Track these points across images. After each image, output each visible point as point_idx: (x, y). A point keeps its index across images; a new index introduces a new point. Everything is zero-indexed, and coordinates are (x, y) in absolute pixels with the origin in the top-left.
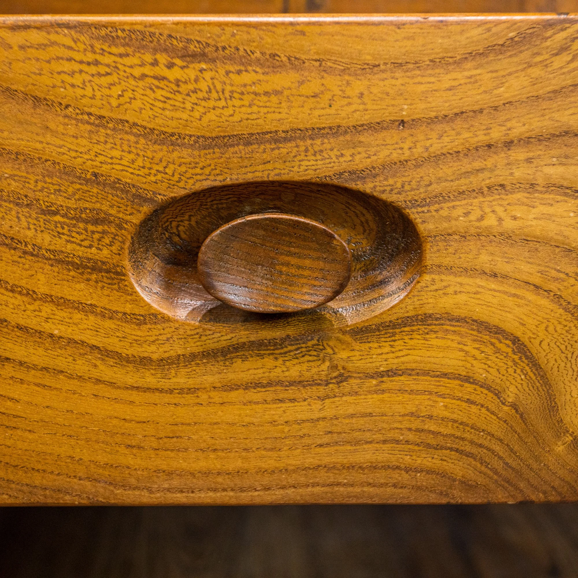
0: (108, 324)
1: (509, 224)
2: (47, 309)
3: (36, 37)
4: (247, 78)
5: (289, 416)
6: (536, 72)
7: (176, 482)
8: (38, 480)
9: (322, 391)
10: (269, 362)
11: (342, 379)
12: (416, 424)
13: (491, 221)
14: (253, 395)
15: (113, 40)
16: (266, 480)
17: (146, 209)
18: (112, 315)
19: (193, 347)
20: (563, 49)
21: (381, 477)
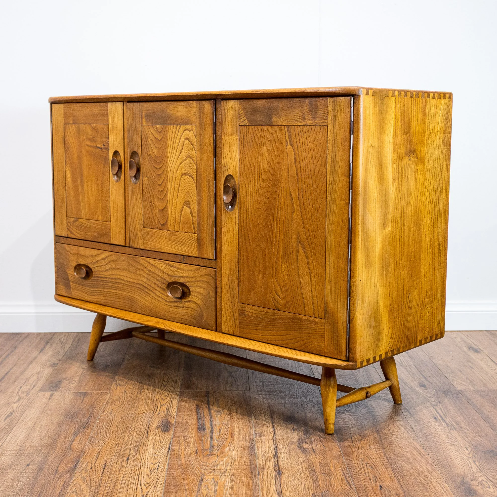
1: (198, 291)
2: (159, 293)
3: (160, 262)
5: (179, 311)
6: (199, 273)
7: (169, 317)
8: (158, 314)
9: (182, 308)
10: (178, 304)
11: (184, 307)
12: (190, 314)
13: (196, 290)
14: (176, 307)
15: (166, 264)
16: (177, 319)
17: (168, 283)
18: (165, 295)
20: (201, 271)
21: (187, 321)
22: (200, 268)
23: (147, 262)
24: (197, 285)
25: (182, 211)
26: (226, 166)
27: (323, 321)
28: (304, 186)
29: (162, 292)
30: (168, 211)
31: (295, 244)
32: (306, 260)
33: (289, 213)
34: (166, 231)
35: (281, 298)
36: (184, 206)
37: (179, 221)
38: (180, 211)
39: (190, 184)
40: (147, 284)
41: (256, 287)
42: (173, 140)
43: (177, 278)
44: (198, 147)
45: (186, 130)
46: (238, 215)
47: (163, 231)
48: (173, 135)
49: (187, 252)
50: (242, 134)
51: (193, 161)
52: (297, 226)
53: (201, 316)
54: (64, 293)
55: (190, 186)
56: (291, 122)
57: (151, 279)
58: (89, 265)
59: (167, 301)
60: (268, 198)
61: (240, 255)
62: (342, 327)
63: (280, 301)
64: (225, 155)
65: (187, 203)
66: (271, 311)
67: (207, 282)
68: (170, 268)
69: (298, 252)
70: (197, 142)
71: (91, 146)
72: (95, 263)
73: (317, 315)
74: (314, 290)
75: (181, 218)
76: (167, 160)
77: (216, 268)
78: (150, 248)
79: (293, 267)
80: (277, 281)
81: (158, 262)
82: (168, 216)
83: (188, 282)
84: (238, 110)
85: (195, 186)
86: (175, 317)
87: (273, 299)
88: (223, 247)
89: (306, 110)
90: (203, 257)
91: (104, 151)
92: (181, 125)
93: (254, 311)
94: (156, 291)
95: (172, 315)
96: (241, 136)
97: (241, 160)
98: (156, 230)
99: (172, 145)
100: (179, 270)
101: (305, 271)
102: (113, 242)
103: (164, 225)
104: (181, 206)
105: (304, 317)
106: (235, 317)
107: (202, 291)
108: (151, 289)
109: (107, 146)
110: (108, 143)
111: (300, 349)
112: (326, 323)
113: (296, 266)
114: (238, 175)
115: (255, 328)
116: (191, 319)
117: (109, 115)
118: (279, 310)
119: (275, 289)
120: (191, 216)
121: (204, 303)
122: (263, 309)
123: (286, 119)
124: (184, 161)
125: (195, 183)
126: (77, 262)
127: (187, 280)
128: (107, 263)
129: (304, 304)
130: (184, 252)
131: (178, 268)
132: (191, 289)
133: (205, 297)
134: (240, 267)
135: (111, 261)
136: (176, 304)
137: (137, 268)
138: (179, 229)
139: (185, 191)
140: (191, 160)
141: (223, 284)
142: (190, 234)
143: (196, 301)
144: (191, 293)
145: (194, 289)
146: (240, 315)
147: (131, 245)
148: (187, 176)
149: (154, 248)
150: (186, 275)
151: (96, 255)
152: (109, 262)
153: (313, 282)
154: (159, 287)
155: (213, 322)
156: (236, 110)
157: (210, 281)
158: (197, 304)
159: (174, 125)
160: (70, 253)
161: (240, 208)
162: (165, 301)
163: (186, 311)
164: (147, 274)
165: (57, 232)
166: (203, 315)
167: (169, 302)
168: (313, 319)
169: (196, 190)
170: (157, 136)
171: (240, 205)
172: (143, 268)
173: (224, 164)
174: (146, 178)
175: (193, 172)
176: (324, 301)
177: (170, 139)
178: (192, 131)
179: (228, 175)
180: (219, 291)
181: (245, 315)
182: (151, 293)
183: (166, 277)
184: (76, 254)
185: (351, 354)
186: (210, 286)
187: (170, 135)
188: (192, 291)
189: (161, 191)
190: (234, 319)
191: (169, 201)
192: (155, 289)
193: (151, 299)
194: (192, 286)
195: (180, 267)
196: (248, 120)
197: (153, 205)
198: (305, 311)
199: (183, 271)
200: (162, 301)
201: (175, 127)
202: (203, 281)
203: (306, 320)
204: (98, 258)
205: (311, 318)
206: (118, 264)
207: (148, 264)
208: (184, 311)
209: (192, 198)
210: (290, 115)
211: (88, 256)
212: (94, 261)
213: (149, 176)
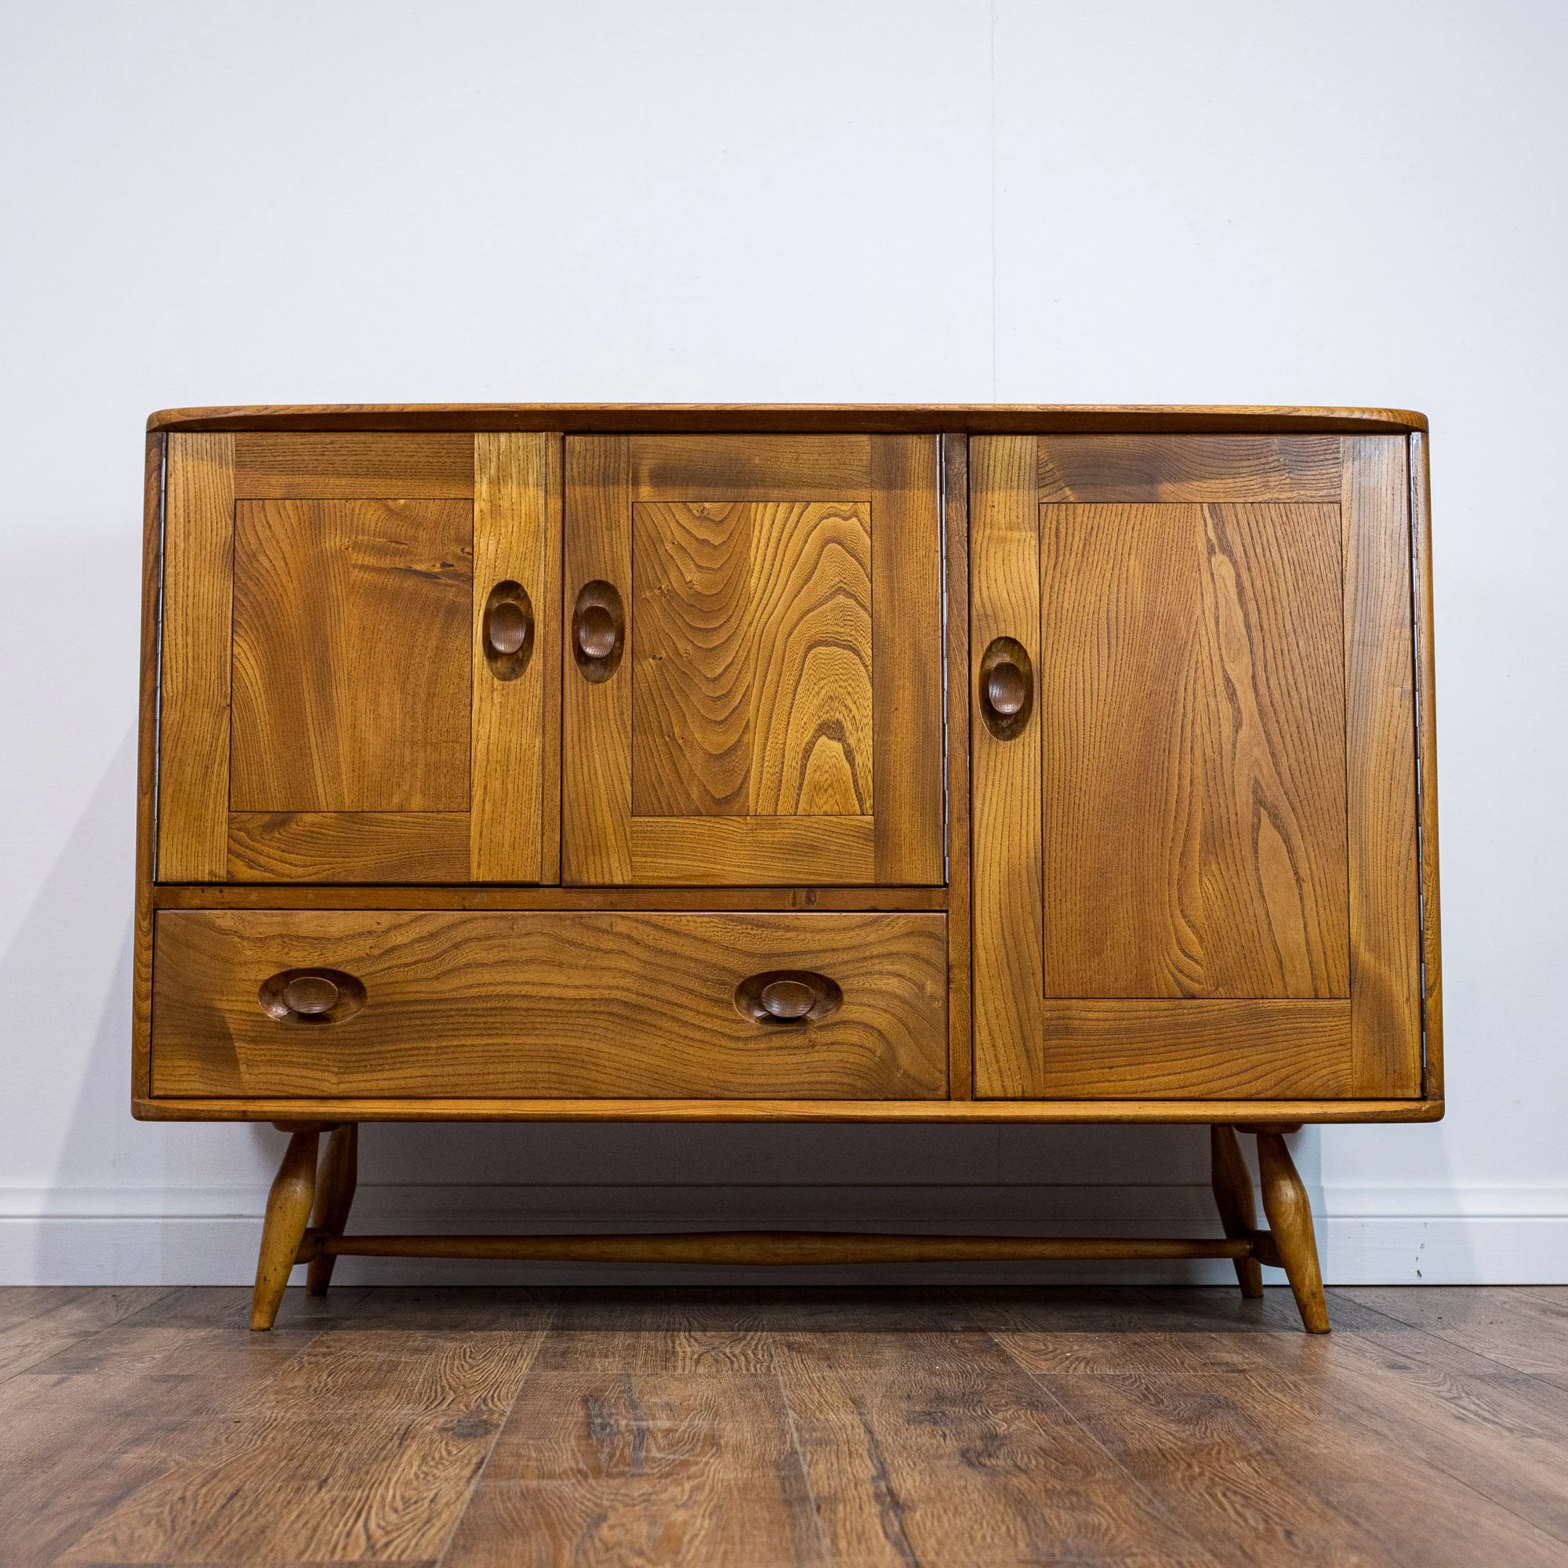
0: (726, 1023)
1: (874, 986)
2: (703, 1017)
3: (706, 919)
4: (780, 933)
5: (794, 1061)
6: (880, 932)
7: (749, 1088)
8: (695, 1087)
9: (805, 1051)
10: (786, 1039)
11: (813, 1046)
12: (842, 1064)
13: (867, 985)
14: (779, 1052)
15: (733, 921)
16: (784, 1088)
17: (742, 980)
18: (727, 1020)
19: (756, 1034)
20: (888, 925)
21: (829, 1087)
22: (883, 917)
23: (647, 923)
24: (870, 968)
25: (808, 751)
26: (990, 612)
27: (1346, 1003)
28: (1270, 654)
29: (716, 1011)
30: (747, 756)
31: (1245, 812)
32: (1283, 850)
33: (1223, 729)
34: (738, 819)
35: (1199, 964)
36: (816, 737)
37: (797, 785)
38: (801, 751)
39: (844, 672)
40: (644, 995)
41: (1109, 943)
42: (772, 544)
43: (784, 960)
44: (877, 563)
45: (830, 516)
46: (1038, 749)
47: (720, 821)
48: (776, 531)
49: (827, 875)
50: (1050, 525)
51: (859, 603)
53: (890, 1062)
55: (844, 678)
56: (1223, 495)
57: (665, 976)
58: (348, 969)
59: (738, 1038)
60: (1149, 695)
61: (1046, 860)
63: (1199, 971)
64: (984, 584)
65: (832, 729)
66: (1164, 1004)
67: (915, 956)
68: (754, 932)
69: (1256, 828)
70: (875, 549)
71: (379, 570)
72: (380, 956)
73: (1324, 991)
74: (1312, 923)
75: (803, 774)
76: (749, 602)
77: (946, 911)
78: (663, 878)
79: (1242, 874)
80: (1184, 916)
81: (698, 920)
82: (748, 771)
83: (830, 966)
84: (1034, 463)
85: (864, 674)
86: (775, 1085)
87: (1172, 968)
89: (1271, 465)
90: (896, 881)
91: (447, 585)
92: (809, 502)
93: (1101, 1015)
94: (687, 1012)
95: (763, 1080)
96: (1047, 530)
97: (1047, 597)
98: (691, 821)
99: (769, 558)
100: (790, 934)
101: (1283, 879)
102: (478, 874)
103: (727, 800)
104: (808, 736)
105: (1282, 1004)
106: (1030, 1044)
107: (892, 984)
108: (666, 1009)
109: (461, 567)
110: (469, 558)
111: (1269, 1094)
112: (1355, 1007)
113: (1250, 866)
114: (1036, 636)
115: (1108, 1062)
116: (845, 1080)
117: (477, 472)
118: (1194, 998)
119: (1179, 943)
120: (847, 766)
121: (900, 1020)
122: (1135, 1004)
123: (1205, 485)
124: (821, 604)
125: (866, 666)
126: (278, 964)
127: (828, 959)
128: (445, 951)
129: (1281, 968)
130: (814, 874)
131: (788, 929)
132: (843, 986)
133: (903, 1001)
134: (1046, 896)
135: (466, 941)
136: (777, 1041)
137: (598, 950)
138: (797, 808)
139: (823, 691)
140: (852, 602)
141: (980, 953)
142: (842, 820)
143: (866, 1021)
144: (846, 998)
145: (856, 982)
146: (1048, 1033)
147: (567, 877)
148: (834, 649)
149: (679, 878)
150: (824, 945)
151: (389, 930)
152: (456, 946)
153: (1310, 903)
154: (701, 996)
155: (940, 1071)
156: (1028, 462)
157: (927, 949)
158: (872, 1027)
159: (778, 501)
160: (241, 937)
161: (1045, 727)
162: (730, 1037)
163: (824, 1056)
164: (645, 962)
165: (170, 868)
166: (894, 1059)
167: (747, 1039)
168: (1312, 1004)
169: (869, 687)
170: (702, 534)
171: (1045, 720)
172: (626, 945)
173: (984, 607)
174: (651, 660)
175: (857, 635)
176: (1346, 949)
177: (763, 542)
178: (854, 520)
179: (1000, 639)
180: (960, 976)
181: (1068, 1031)
182: (664, 1023)
183: (734, 962)
184: (273, 937)
185: (1433, 1080)
186: (924, 967)
187: (764, 532)
188: (851, 991)
189: (719, 698)
190: (1027, 1050)
191: (752, 725)
192: (680, 1006)
193: (662, 1041)
194: (848, 977)
195: (797, 923)
196: (1071, 489)
197: (680, 742)
198: (1285, 988)
199: (809, 935)
200: (714, 1040)
201: (783, 506)
202: (897, 954)
203: (1288, 1010)
204: (399, 938)
205: (1305, 1004)
206: (504, 946)
207: (648, 929)
208: (816, 1056)
209: (855, 711)
210: (1220, 476)
211: (341, 939)
212: (376, 952)
213: (664, 655)
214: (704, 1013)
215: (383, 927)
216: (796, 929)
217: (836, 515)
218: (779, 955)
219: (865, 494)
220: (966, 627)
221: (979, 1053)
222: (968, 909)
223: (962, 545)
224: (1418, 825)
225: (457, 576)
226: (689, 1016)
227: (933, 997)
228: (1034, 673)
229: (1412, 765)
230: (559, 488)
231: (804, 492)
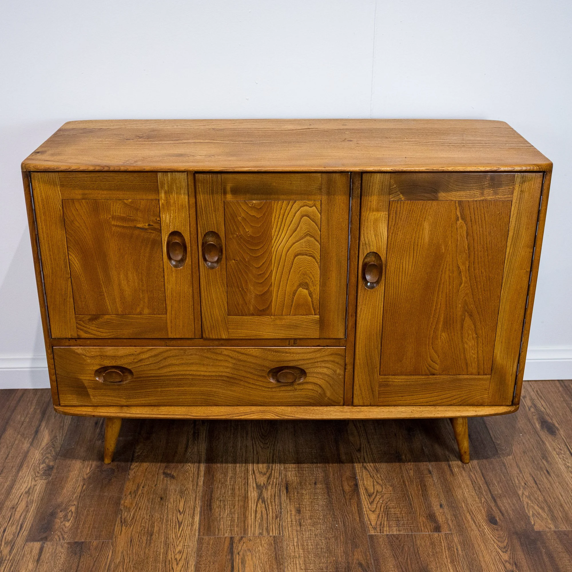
1: (318, 371)
3: (256, 350)
4: (284, 354)
5: (289, 394)
6: (321, 354)
7: (273, 403)
8: (253, 402)
9: (293, 391)
10: (286, 388)
11: (296, 390)
12: (306, 396)
13: (315, 371)
14: (283, 392)
15: (266, 350)
16: (286, 403)
17: (270, 369)
18: (265, 382)
19: (275, 386)
20: (324, 351)
21: (301, 402)
22: (322, 348)
23: (235, 351)
24: (317, 365)
25: (294, 294)
26: (367, 242)
27: (489, 376)
28: (476, 258)
29: (260, 379)
30: (271, 295)
31: (459, 314)
32: (473, 327)
33: (454, 285)
34: (268, 317)
35: (437, 364)
36: (298, 288)
37: (290, 304)
38: (292, 293)
39: (309, 265)
40: (234, 374)
41: (405, 357)
42: (281, 217)
43: (285, 363)
44: (323, 224)
45: (304, 206)
46: (383, 292)
47: (261, 317)
48: (282, 211)
49: (302, 335)
50: (393, 209)
51: (315, 239)
52: (465, 297)
53: (323, 395)
54: (76, 402)
55: (309, 267)
56: (464, 197)
57: (242, 368)
58: (126, 366)
59: (269, 388)
60: (427, 273)
61: (384, 330)
62: (511, 378)
63: (437, 367)
64: (366, 232)
65: (305, 285)
66: (423, 377)
67: (333, 361)
68: (274, 354)
69: (463, 320)
70: (322, 219)
71: (124, 227)
72: (137, 362)
73: (482, 372)
74: (480, 352)
75: (292, 301)
76: (272, 240)
77: (346, 346)
78: (240, 336)
79: (456, 335)
80: (433, 349)
81: (254, 350)
82: (272, 301)
83: (302, 365)
84: (388, 185)
85: (317, 265)
86: (282, 402)
87: (427, 365)
88: (360, 325)
89: (486, 185)
90: (327, 337)
91: (151, 233)
92: (296, 201)
93: (400, 380)
94: (250, 379)
95: (278, 400)
96: (392, 211)
97: (390, 237)
98: (250, 317)
99: (279, 223)
100: (287, 355)
101: (471, 337)
102: (171, 336)
103: (264, 310)
104: (295, 288)
105: (466, 377)
106: (374, 390)
107: (325, 370)
108: (242, 378)
109: (156, 226)
110: (159, 223)
111: (458, 404)
112: (492, 378)
113: (459, 333)
114: (385, 252)
115: (401, 395)
116: (307, 400)
117: (159, 188)
118: (434, 375)
119: (430, 357)
120: (310, 298)
121: (327, 382)
122: (413, 377)
123: (458, 194)
124: (300, 240)
125: (317, 262)
126: (101, 365)
127: (301, 362)
128: (161, 360)
129: (467, 365)
130: (297, 335)
131: (286, 353)
132: (307, 371)
133: (329, 376)
134: (383, 343)
135: (169, 357)
136: (283, 388)
137: (217, 360)
138: (290, 313)
139: (301, 272)
140: (313, 239)
141: (357, 362)
142: (307, 317)
143: (314, 382)
144: (308, 375)
145: (312, 370)
146: (380, 386)
147: (204, 336)
148: (305, 256)
149: (246, 337)
150: (300, 358)
151: (139, 354)
152: (165, 359)
153: (480, 345)
154: (255, 375)
155: (341, 398)
156: (386, 184)
157: (337, 359)
158: (317, 384)
159: (283, 200)
160: (85, 356)
161: (386, 285)
162: (266, 387)
163: (300, 393)
164: (234, 364)
165: (56, 334)
166: (325, 393)
167: (271, 388)
168: (477, 377)
169: (319, 270)
170: (253, 213)
171: (386, 282)
172: (227, 358)
173: (365, 241)
174: (233, 261)
175: (314, 252)
176: (491, 359)
177: (277, 216)
178: (314, 207)
179: (370, 252)
180: (349, 367)
181: (387, 385)
182: (242, 383)
183: (267, 364)
184: (97, 356)
185: (516, 399)
186: (336, 365)
187: (277, 212)
188: (310, 373)
189: (260, 274)
190: (372, 391)
191: (273, 284)
192: (248, 378)
193: (241, 389)
194: (309, 368)
195: (290, 351)
196: (403, 195)
197: (246, 290)
198: (468, 372)
199: (295, 355)
200: (260, 388)
201: (285, 202)
202: (327, 361)
203: (467, 379)
204: (144, 356)
205: (474, 377)
206: (182, 359)
207: (235, 353)
208: (296, 393)
209: (313, 279)
210: (464, 190)
211: (122, 357)
212: (136, 361)
213: (238, 259)
214: (256, 380)
215: (138, 352)
216: (290, 353)
217: (307, 206)
218: (283, 361)
219: (319, 197)
220: (357, 248)
221: (355, 392)
222: (354, 346)
223: (357, 216)
224: (524, 318)
225: (155, 229)
226: (251, 381)
227: (339, 375)
228: (383, 265)
229: (525, 298)
230: (194, 194)
231: (293, 197)
